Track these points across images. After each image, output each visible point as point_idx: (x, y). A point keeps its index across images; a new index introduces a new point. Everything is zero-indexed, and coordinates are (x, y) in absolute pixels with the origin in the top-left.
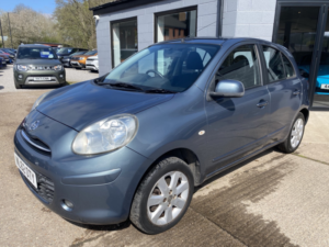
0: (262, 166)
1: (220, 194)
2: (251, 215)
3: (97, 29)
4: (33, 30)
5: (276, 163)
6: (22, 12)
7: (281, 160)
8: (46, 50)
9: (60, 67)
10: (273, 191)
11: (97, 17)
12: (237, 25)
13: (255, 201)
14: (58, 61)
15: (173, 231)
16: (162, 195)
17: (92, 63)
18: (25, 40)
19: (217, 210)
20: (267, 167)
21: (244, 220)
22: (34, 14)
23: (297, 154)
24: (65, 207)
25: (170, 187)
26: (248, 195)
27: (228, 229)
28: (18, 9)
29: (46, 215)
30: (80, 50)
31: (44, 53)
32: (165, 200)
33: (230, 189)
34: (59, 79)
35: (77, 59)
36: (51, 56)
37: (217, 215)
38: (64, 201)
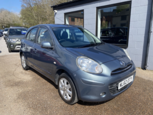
4: (9, 20)
11: (56, 11)
18: (5, 25)
31: (23, 32)
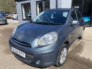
0: (76, 43)
2: (82, 57)
3: (17, 6)
5: (79, 42)
9: (5, 18)
10: (83, 50)
13: (81, 53)
15: (64, 65)
16: (62, 55)
17: (13, 17)
20: (78, 43)
21: (81, 59)
23: (83, 39)
26: (77, 52)
29: (23, 65)
30: (8, 13)
33: (72, 51)
34: (5, 22)
35: (8, 16)
36: (1, 15)
37: (73, 58)
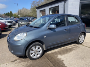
1: (53, 53)
4: (26, 13)
5: (74, 46)
6: (24, 9)
7: (76, 46)
8: (26, 18)
9: (28, 22)
10: (68, 53)
12: (69, 10)
14: (28, 21)
15: (37, 60)
16: (34, 51)
18: (24, 16)
19: (51, 56)
20: (70, 47)
21: (56, 59)
22: (27, 10)
23: (82, 45)
24: (12, 52)
25: (36, 49)
26: (61, 54)
27: (51, 61)
28: (23, 9)
31: (25, 19)
32: (35, 52)
33: (57, 52)
36: (27, 20)
38: (12, 50)
